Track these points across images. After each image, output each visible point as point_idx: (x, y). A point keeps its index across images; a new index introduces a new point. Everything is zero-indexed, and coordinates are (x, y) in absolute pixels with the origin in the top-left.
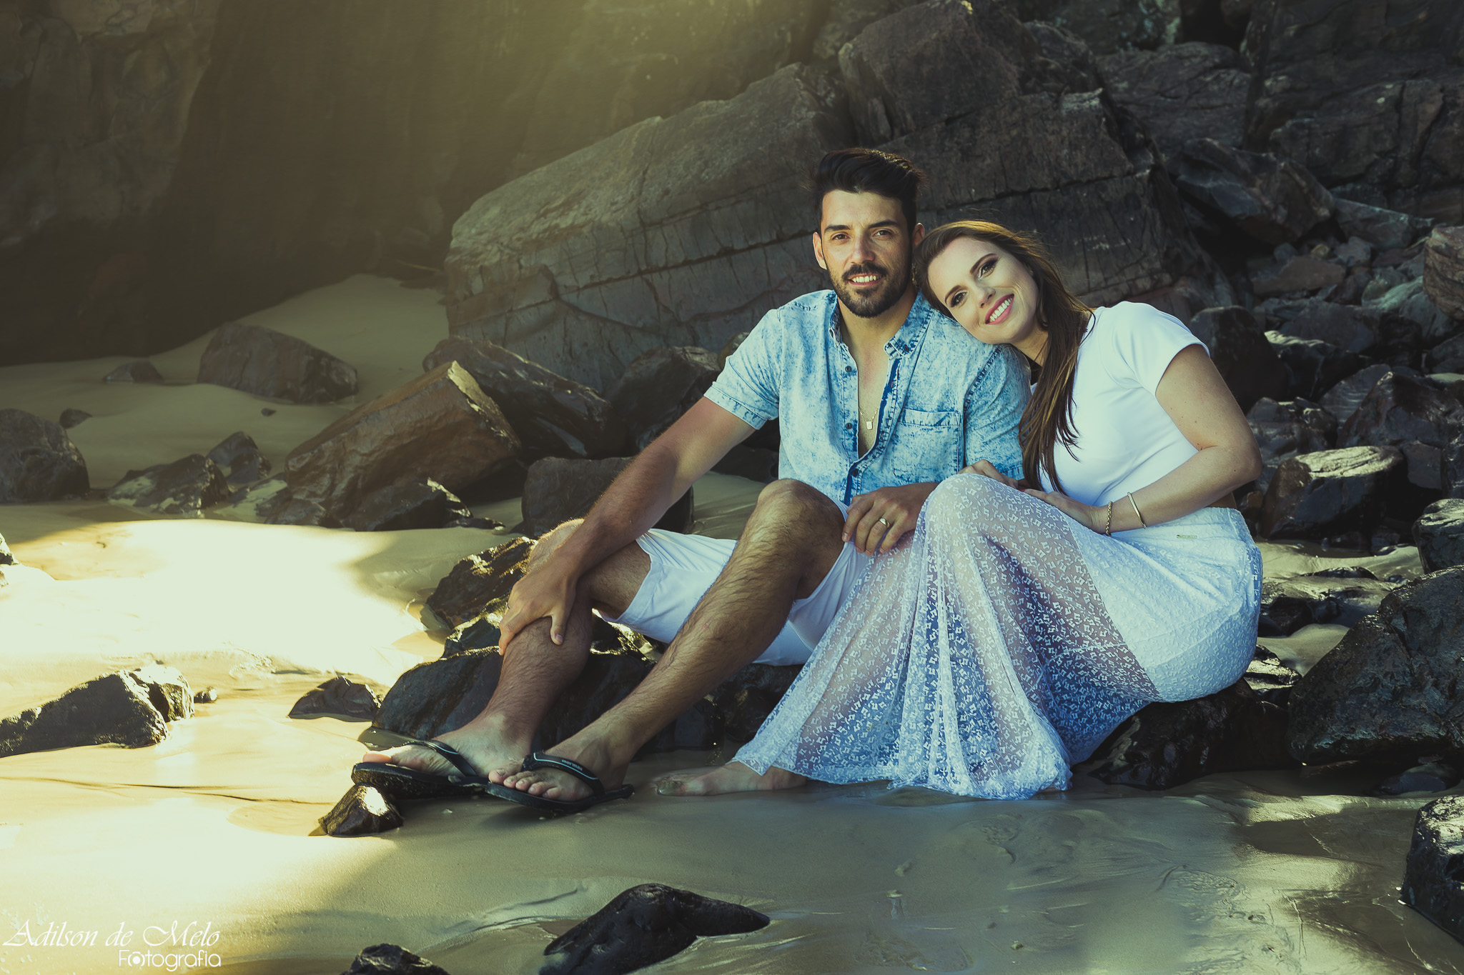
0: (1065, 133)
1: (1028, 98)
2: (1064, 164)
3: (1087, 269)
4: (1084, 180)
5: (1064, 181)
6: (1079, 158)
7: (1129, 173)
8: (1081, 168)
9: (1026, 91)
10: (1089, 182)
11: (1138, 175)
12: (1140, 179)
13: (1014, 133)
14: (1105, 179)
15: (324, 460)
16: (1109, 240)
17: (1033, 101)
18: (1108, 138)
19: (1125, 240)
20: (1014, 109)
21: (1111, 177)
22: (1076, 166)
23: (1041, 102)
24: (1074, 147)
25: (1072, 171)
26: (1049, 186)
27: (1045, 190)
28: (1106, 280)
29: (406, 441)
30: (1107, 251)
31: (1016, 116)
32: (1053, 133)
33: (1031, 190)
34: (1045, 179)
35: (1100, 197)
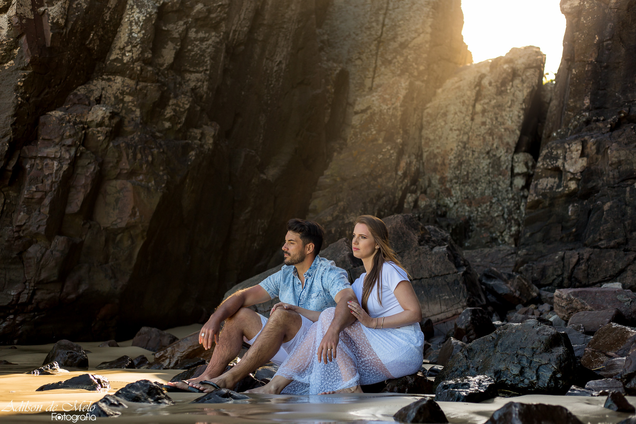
0: (433, 259)
1: (421, 247)
2: (433, 269)
3: (441, 305)
4: (440, 275)
5: (433, 275)
6: (438, 267)
7: (455, 273)
8: (439, 271)
9: (420, 245)
10: (441, 276)
11: (459, 273)
12: (459, 275)
13: (416, 259)
14: (447, 274)
15: (167, 354)
16: (448, 295)
17: (423, 248)
18: (448, 261)
19: (454, 295)
20: (416, 251)
21: (449, 274)
22: (437, 270)
23: (426, 249)
24: (436, 263)
25: (436, 272)
26: (428, 277)
27: (426, 278)
28: (447, 309)
29: (196, 348)
30: (448, 299)
31: (417, 253)
32: (430, 259)
33: (422, 278)
34: (426, 275)
35: (445, 280)
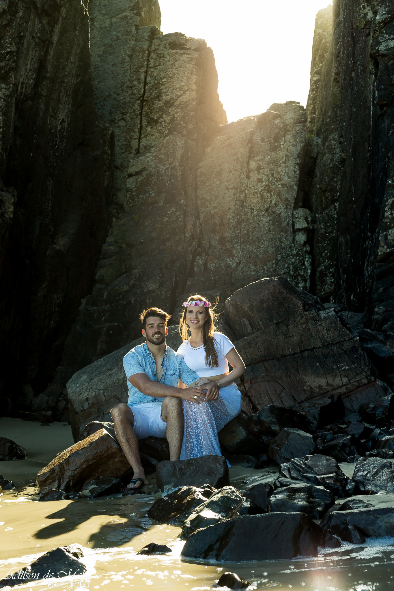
0: (324, 325)
1: (307, 313)
2: (325, 337)
3: (341, 378)
4: (334, 342)
5: (326, 344)
6: (331, 334)
7: (352, 339)
8: (332, 338)
9: (306, 311)
10: (336, 343)
11: (355, 339)
12: (356, 341)
13: (304, 326)
14: (343, 341)
16: (348, 365)
17: (309, 314)
18: (341, 326)
19: (354, 365)
20: (302, 317)
21: (345, 340)
22: (330, 337)
23: (313, 314)
24: (328, 330)
25: (329, 340)
26: (321, 346)
27: (319, 347)
28: (349, 381)
30: (348, 370)
31: (303, 320)
32: (319, 325)
33: (314, 348)
34: (319, 344)
35: (341, 349)
